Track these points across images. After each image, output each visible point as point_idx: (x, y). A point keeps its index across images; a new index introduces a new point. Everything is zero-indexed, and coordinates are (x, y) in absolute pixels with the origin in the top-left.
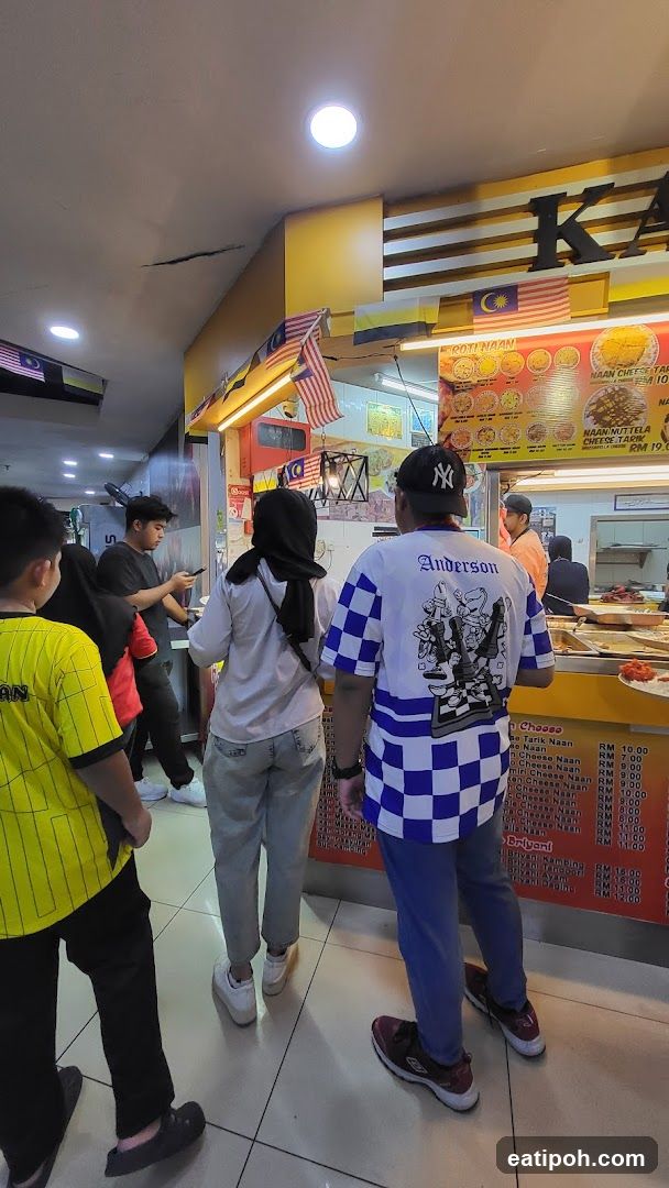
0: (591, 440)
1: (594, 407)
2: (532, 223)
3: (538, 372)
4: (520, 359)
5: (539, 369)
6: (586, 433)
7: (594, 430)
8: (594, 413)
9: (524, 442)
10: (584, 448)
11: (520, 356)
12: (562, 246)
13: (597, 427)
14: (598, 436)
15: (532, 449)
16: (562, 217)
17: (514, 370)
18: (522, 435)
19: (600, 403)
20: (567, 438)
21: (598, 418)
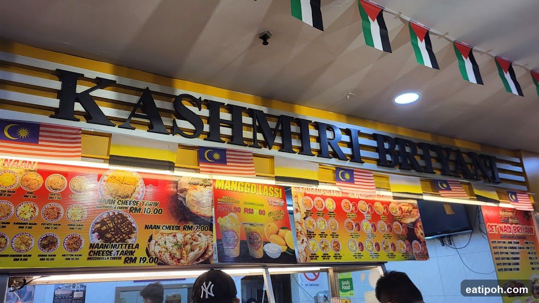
0: (95, 252)
1: (98, 226)
2: (57, 85)
3: (54, 192)
4: (39, 178)
5: (56, 189)
6: (92, 246)
7: (98, 244)
8: (98, 230)
9: (35, 250)
10: (89, 259)
11: (39, 176)
12: (78, 107)
13: (100, 242)
14: (101, 249)
15: (42, 257)
16: (80, 89)
17: (33, 187)
18: (34, 243)
19: (103, 223)
20: (76, 249)
21: (102, 235)
